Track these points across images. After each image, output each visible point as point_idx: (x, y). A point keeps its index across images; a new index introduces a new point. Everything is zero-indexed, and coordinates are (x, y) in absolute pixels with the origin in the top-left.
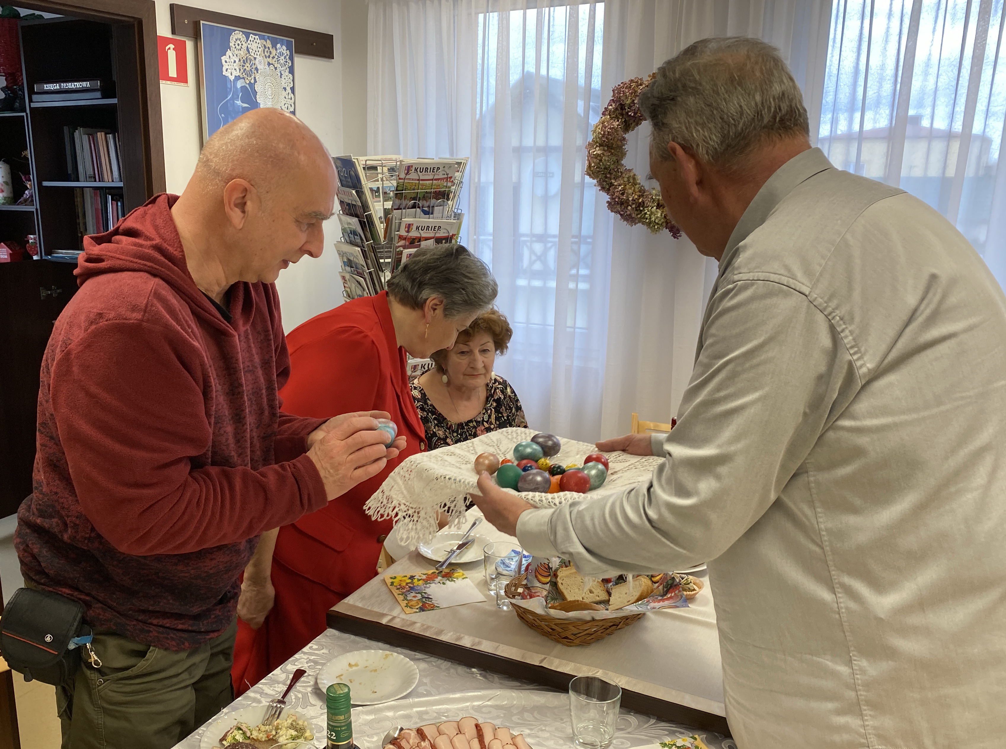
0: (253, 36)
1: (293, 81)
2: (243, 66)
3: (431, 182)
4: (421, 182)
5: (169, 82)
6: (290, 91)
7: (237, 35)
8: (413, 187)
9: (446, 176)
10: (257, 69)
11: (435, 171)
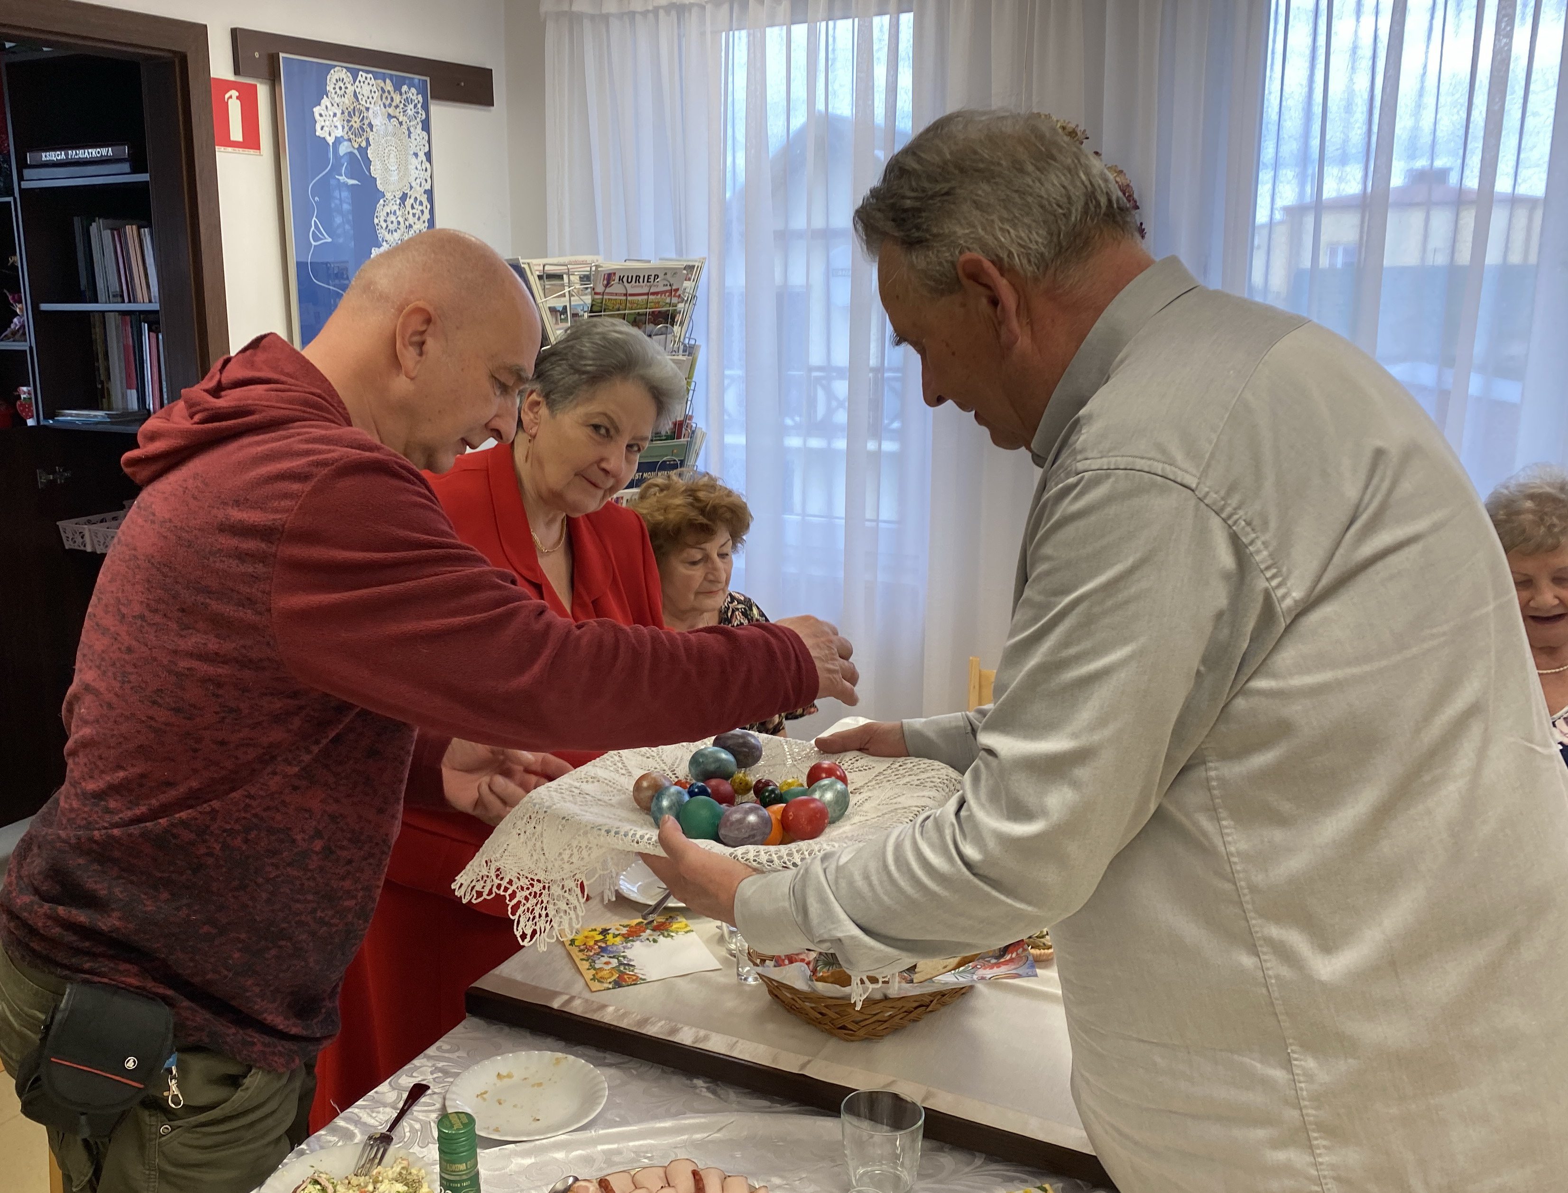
0: (364, 75)
1: (429, 142)
2: (348, 121)
3: (645, 297)
4: (629, 298)
5: (230, 149)
6: (424, 159)
7: (338, 74)
8: (617, 306)
9: (669, 288)
10: (371, 126)
11: (652, 280)
